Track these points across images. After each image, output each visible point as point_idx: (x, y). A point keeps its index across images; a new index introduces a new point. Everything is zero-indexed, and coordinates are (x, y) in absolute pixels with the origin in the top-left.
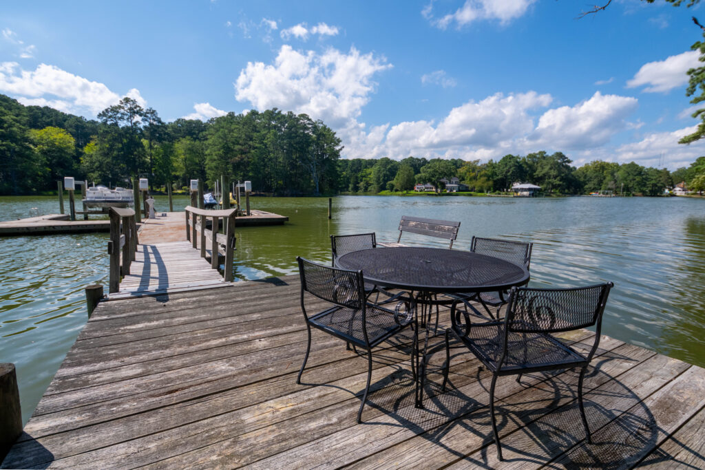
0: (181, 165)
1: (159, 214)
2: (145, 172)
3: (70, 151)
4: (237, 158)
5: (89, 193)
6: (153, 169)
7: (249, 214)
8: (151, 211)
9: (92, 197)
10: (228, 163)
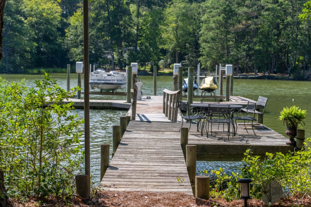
0: (172, 37)
1: (145, 97)
2: (130, 46)
3: (56, 23)
4: (240, 26)
5: (92, 75)
6: (139, 42)
7: (228, 100)
8: (139, 94)
9: (95, 80)
10: (228, 33)
